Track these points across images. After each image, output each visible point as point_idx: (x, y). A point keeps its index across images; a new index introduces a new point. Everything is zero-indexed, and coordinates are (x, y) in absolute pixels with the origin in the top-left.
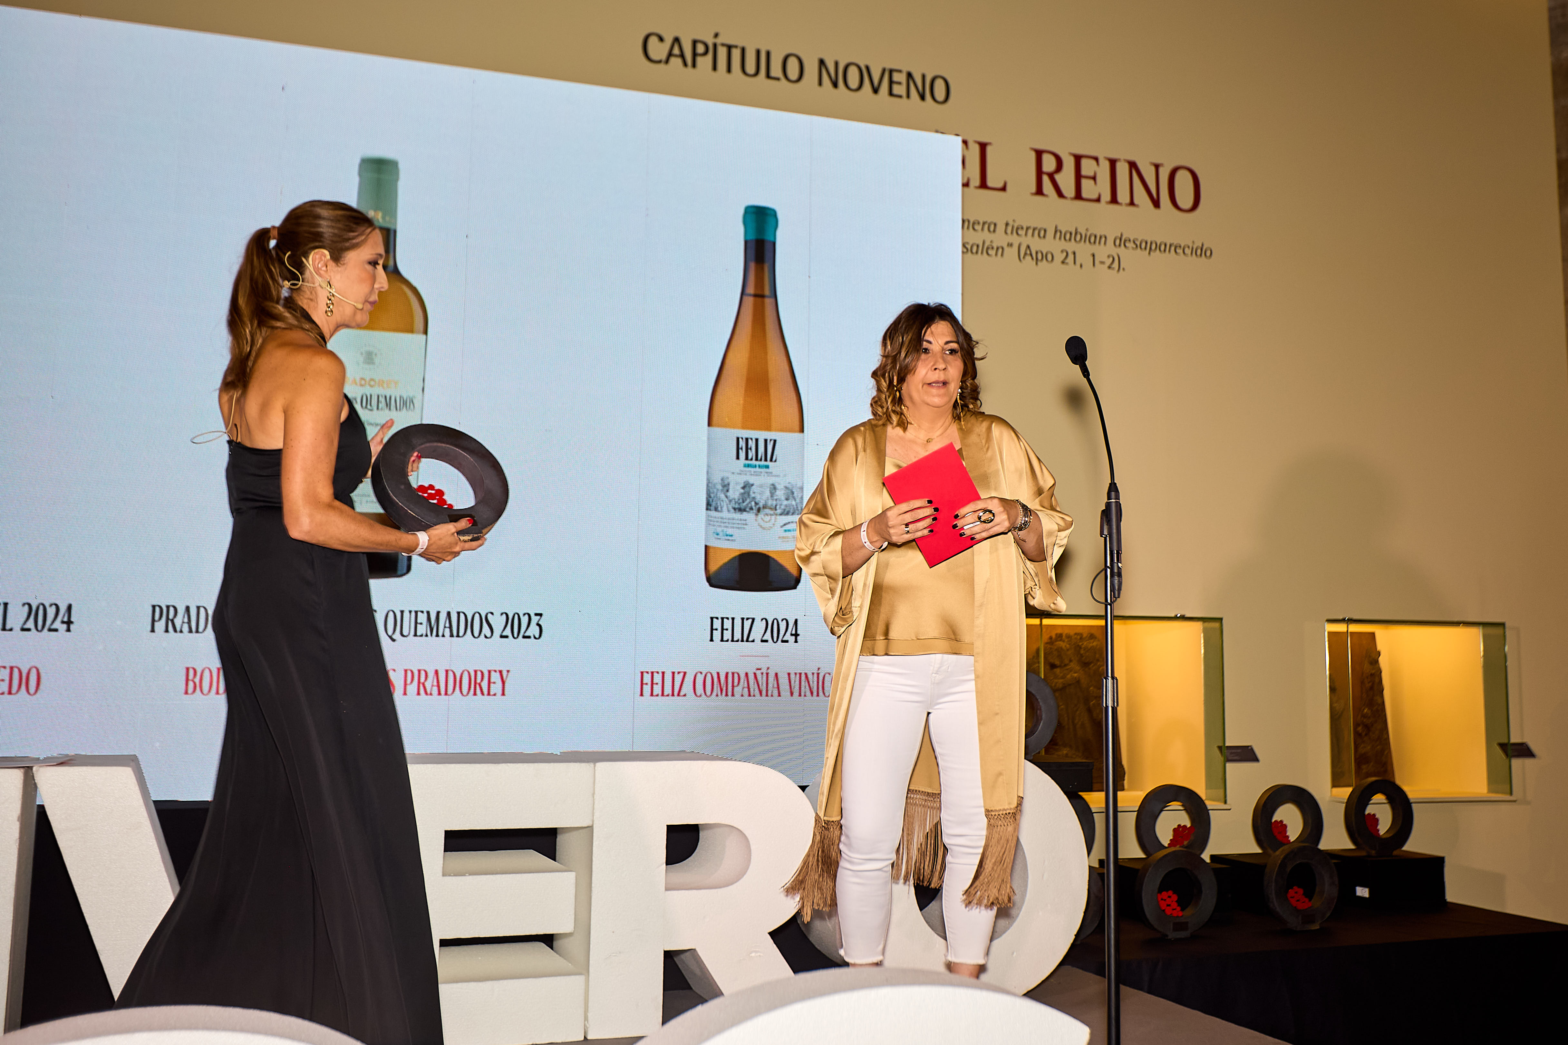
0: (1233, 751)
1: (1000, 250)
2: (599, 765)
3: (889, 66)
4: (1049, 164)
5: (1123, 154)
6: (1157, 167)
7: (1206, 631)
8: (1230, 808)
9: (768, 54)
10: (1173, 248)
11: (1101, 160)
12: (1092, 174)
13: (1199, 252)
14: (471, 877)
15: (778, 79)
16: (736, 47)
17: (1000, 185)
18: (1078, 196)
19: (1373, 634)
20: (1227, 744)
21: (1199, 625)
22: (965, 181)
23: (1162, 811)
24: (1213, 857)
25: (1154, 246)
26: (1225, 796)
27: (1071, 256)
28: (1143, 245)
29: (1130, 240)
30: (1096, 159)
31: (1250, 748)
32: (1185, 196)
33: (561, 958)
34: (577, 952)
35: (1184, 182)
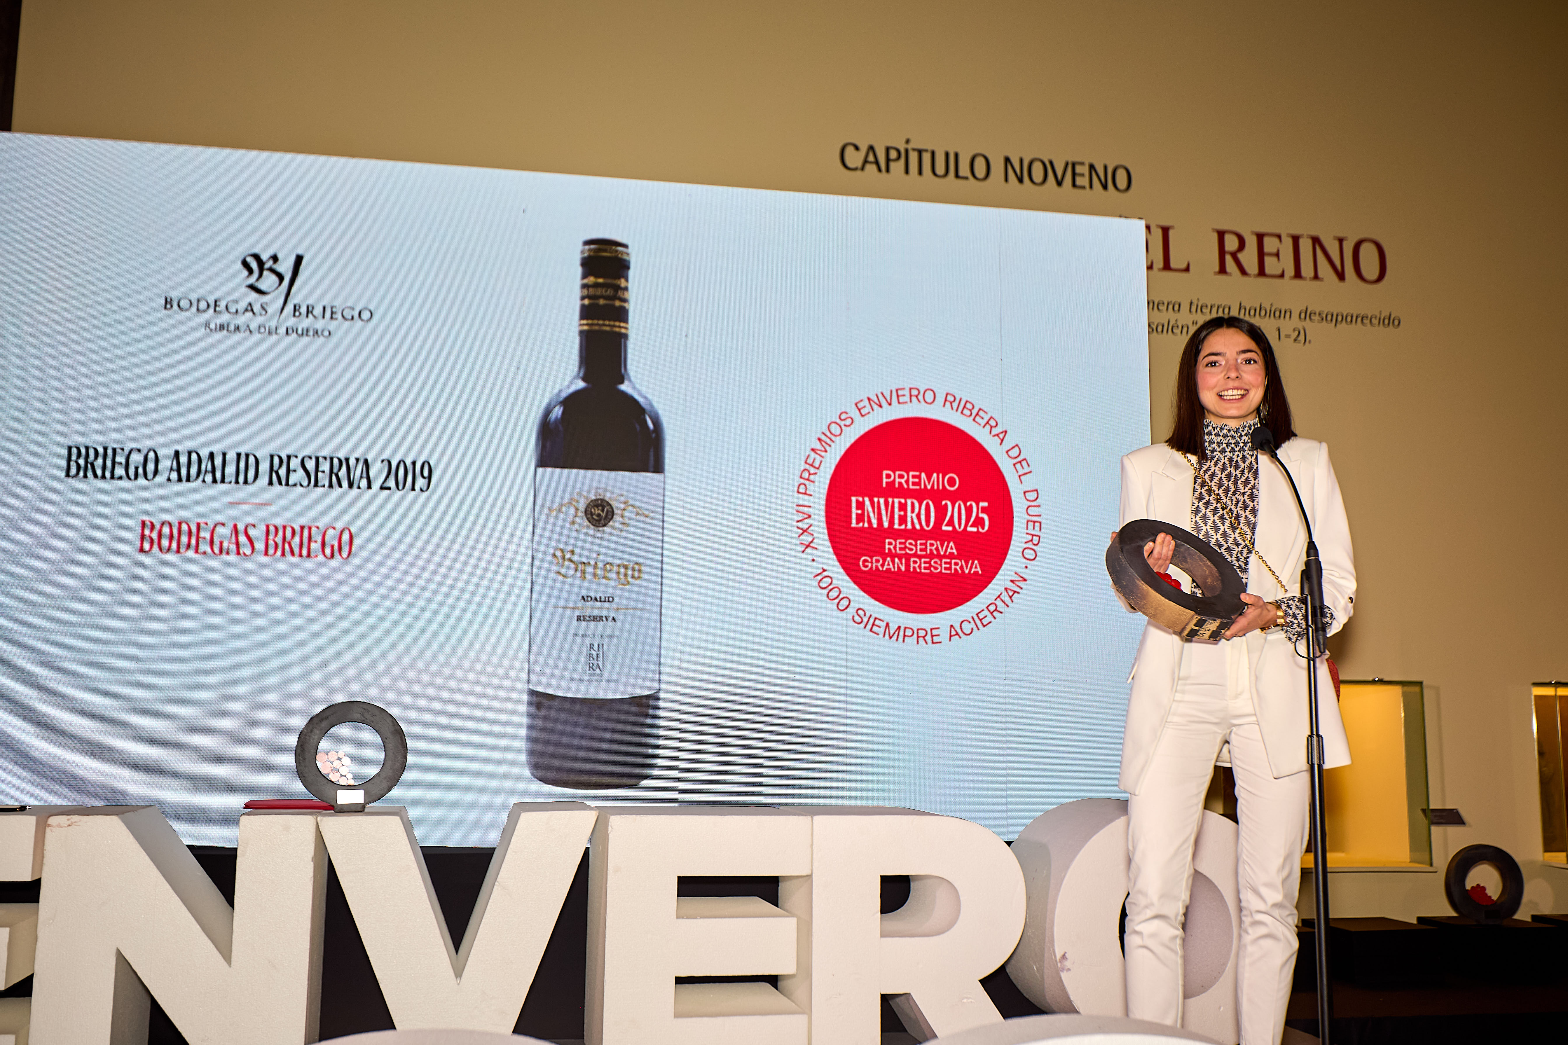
0: (1438, 814)
1: (1185, 329)
2: (816, 818)
3: (1071, 159)
4: (1231, 243)
5: (1305, 230)
6: (1341, 241)
7: (1405, 695)
8: (1436, 871)
9: (956, 155)
10: (1359, 319)
11: (1284, 237)
12: (1275, 251)
13: (1386, 322)
14: (702, 920)
15: (966, 178)
16: (926, 151)
17: (1184, 266)
18: (1262, 273)
20: (1432, 807)
21: (1398, 689)
22: (1149, 263)
25: (1340, 318)
26: (1431, 859)
28: (1329, 318)
29: (1315, 313)
31: (1455, 811)
32: (1370, 268)
33: (786, 999)
34: (799, 993)
35: (1368, 254)
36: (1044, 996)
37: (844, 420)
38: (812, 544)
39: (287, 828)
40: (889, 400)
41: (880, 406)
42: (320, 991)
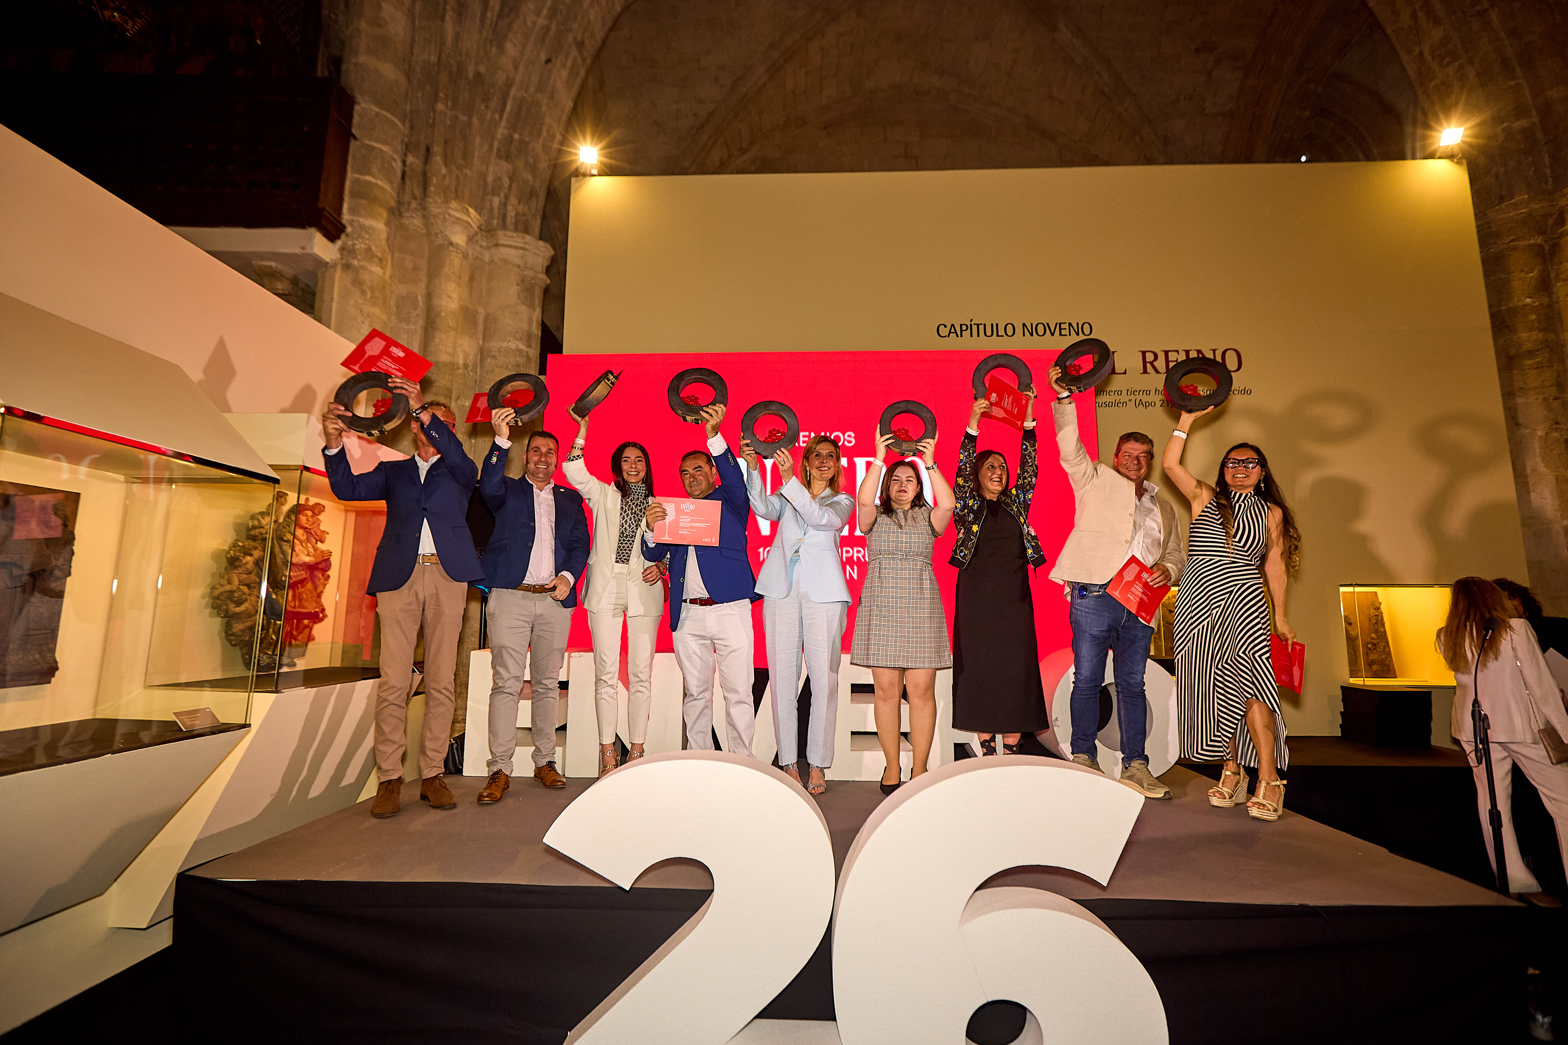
1: (1125, 403)
3: (1059, 322)
4: (1150, 357)
6: (1214, 351)
9: (997, 325)
12: (1175, 359)
13: (1243, 392)
15: (1003, 336)
16: (982, 324)
17: (1123, 371)
19: (1375, 592)
27: (1165, 402)
30: (1178, 351)
32: (1232, 364)
35: (1231, 357)
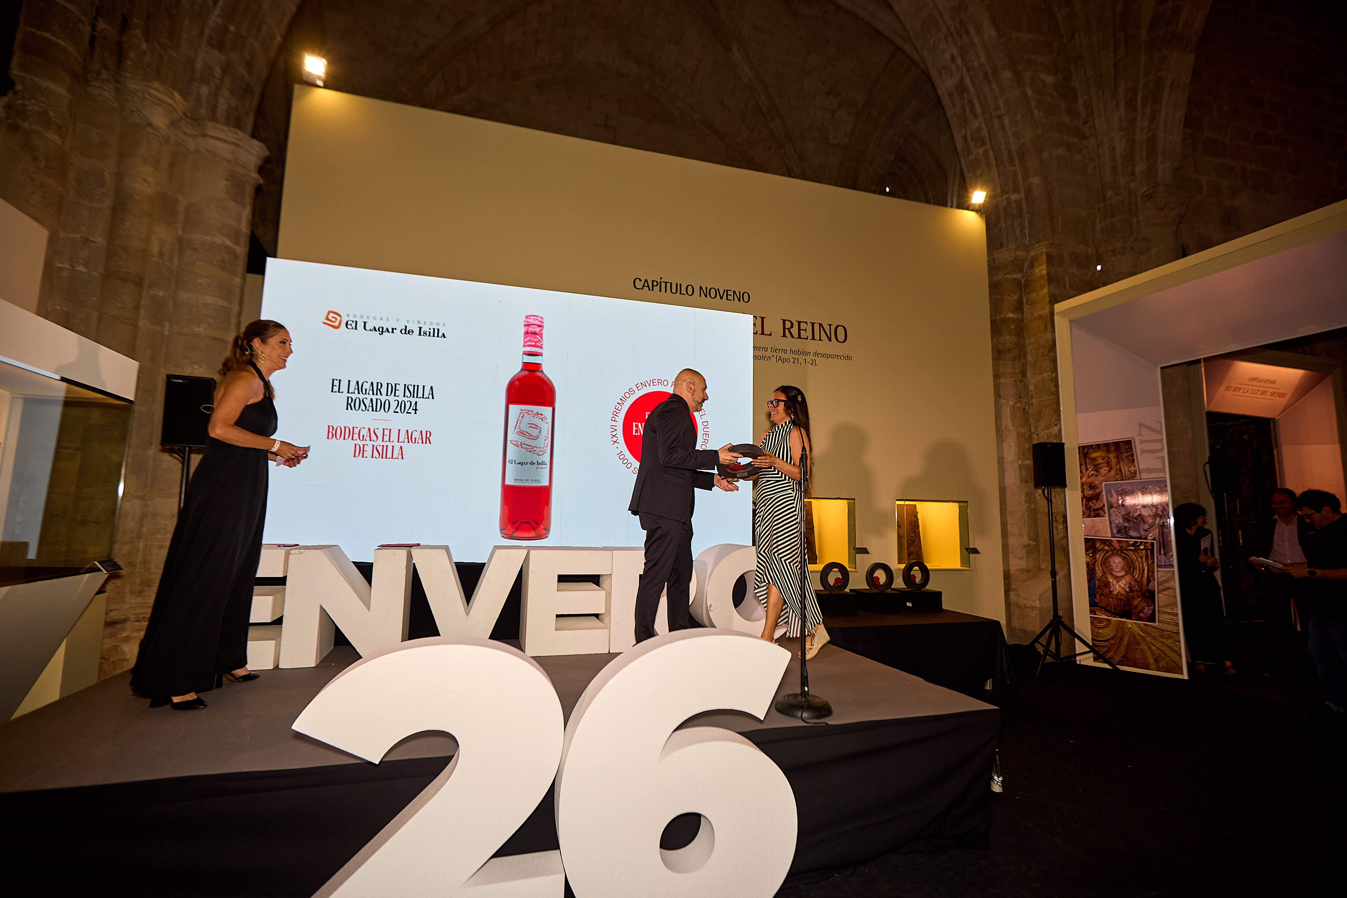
0: (859, 550)
1: (769, 358)
2: (614, 551)
3: (726, 289)
4: (788, 325)
5: (817, 321)
6: (830, 325)
7: (848, 503)
8: (858, 571)
9: (681, 285)
10: (836, 356)
11: (808, 323)
12: (805, 329)
13: (846, 358)
15: (685, 294)
16: (669, 283)
18: (799, 337)
19: (915, 505)
20: (857, 547)
21: (846, 501)
22: (755, 332)
23: (830, 572)
24: (851, 590)
25: (829, 356)
26: (856, 567)
27: (796, 360)
28: (825, 355)
29: (819, 354)
30: (806, 323)
31: (865, 548)
32: (841, 336)
33: (601, 623)
34: (606, 621)
35: (841, 331)
36: (703, 621)
37: (631, 391)
38: (617, 441)
39: (394, 555)
40: (649, 384)
41: (646, 386)
42: (409, 621)
